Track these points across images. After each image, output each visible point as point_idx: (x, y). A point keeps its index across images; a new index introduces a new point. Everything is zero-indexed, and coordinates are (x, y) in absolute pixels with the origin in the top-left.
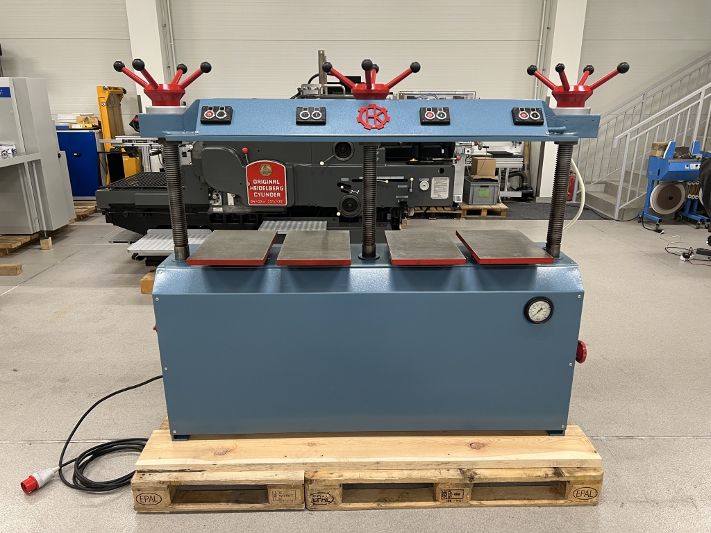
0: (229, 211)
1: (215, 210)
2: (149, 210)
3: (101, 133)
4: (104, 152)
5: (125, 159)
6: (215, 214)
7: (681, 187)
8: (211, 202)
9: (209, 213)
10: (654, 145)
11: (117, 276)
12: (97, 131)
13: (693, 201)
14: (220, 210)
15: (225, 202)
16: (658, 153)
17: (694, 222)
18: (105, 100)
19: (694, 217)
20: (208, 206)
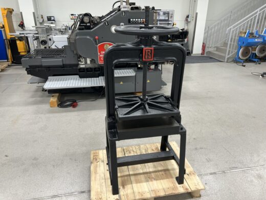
0: (87, 66)
1: (81, 66)
2: (49, 68)
3: (4, 30)
4: (7, 39)
5: (18, 42)
6: (81, 68)
7: (250, 48)
8: (80, 63)
9: (79, 67)
10: (241, 32)
11: (34, 99)
12: (3, 29)
13: (253, 54)
14: (84, 66)
15: (86, 63)
16: (243, 35)
17: (254, 62)
18: (5, 15)
19: (254, 60)
20: (78, 64)
